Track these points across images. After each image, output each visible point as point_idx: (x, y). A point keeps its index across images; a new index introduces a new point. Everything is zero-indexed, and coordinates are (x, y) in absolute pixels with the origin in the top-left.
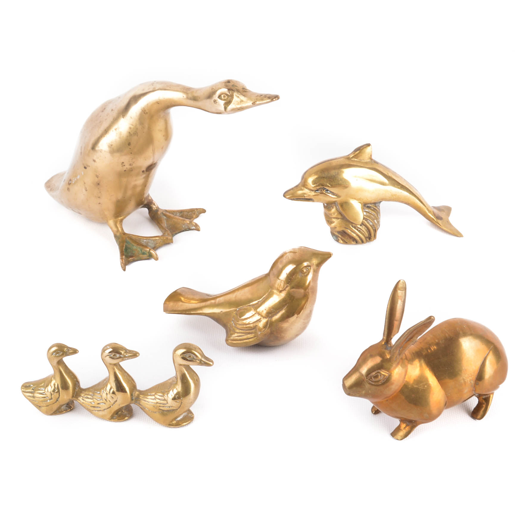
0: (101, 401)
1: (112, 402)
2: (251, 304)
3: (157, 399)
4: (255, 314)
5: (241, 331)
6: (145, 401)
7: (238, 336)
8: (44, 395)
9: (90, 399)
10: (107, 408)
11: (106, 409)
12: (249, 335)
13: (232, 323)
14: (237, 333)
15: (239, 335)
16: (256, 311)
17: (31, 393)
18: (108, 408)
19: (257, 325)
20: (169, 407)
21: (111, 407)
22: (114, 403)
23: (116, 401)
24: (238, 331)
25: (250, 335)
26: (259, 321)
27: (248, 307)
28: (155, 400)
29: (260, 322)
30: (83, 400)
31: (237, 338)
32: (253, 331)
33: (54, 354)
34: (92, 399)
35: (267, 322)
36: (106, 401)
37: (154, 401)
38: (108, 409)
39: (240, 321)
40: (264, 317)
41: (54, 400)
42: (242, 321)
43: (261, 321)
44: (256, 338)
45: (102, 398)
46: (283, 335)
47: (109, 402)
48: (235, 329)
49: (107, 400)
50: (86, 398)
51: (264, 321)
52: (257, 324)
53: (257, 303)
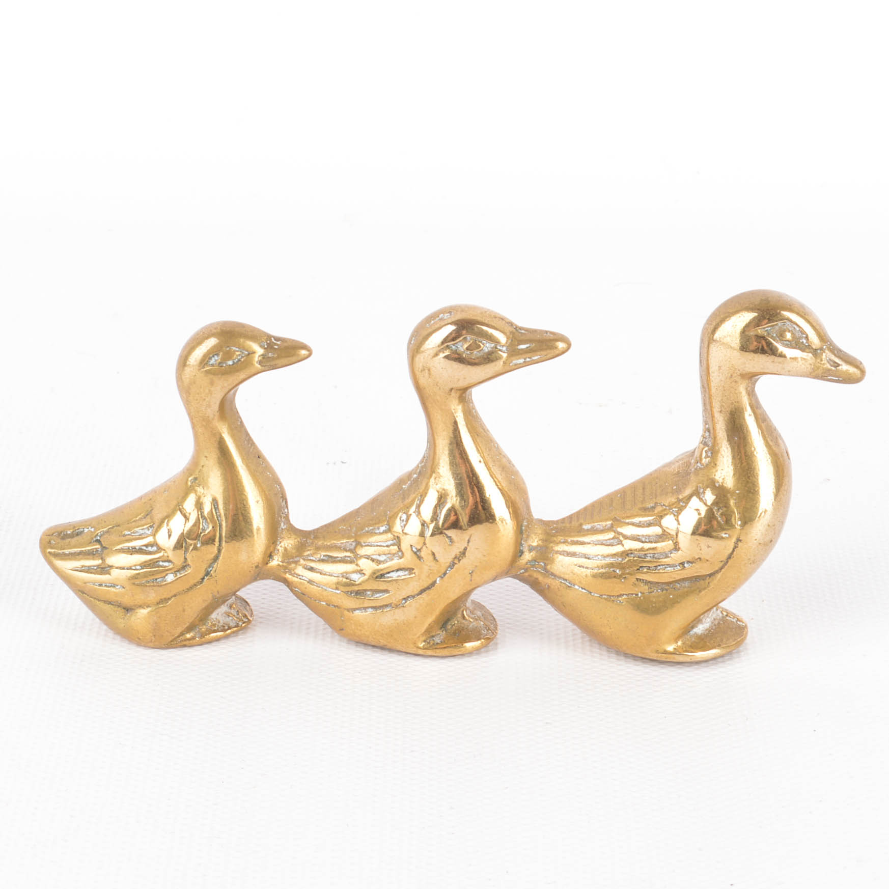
0: (396, 562)
1: (445, 558)
3: (625, 542)
6: (573, 555)
8: (150, 553)
9: (343, 561)
10: (416, 592)
11: (413, 597)
17: (91, 554)
18: (422, 592)
20: (682, 564)
21: (434, 584)
22: (452, 565)
23: (463, 553)
28: (620, 543)
30: (311, 569)
33: (212, 361)
34: (351, 562)
36: (420, 558)
37: (618, 549)
38: (424, 595)
41: (194, 572)
45: (400, 549)
47: (431, 558)
49: (423, 554)
50: (322, 561)
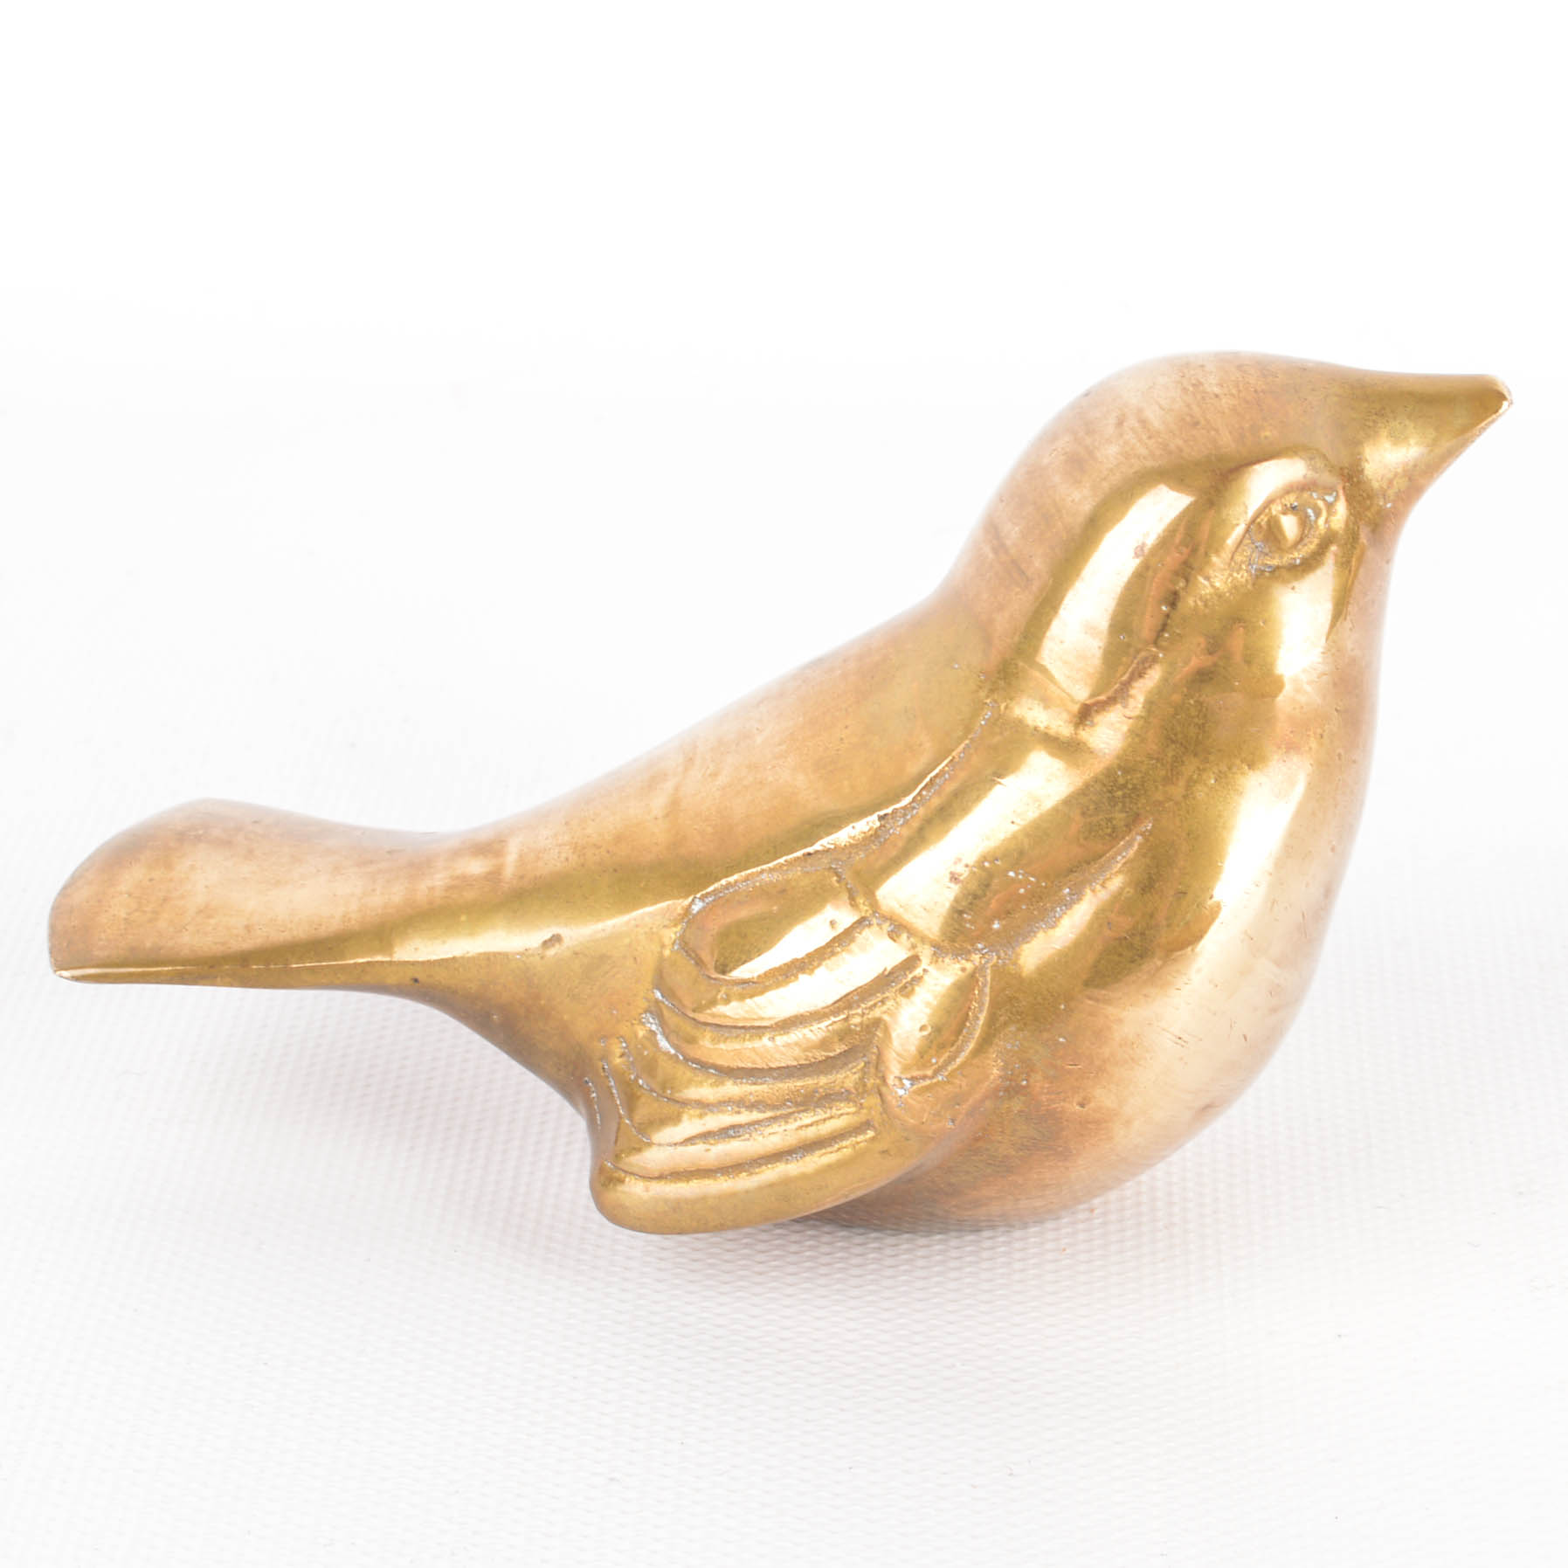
2: (817, 846)
4: (861, 923)
5: (731, 1089)
7: (706, 1136)
12: (807, 1118)
13: (653, 1033)
14: (704, 1107)
15: (714, 1122)
16: (874, 905)
19: (877, 1022)
24: (705, 1091)
25: (821, 1115)
26: (897, 980)
27: (797, 872)
29: (907, 991)
31: (697, 1150)
32: (847, 1078)
35: (965, 989)
39: (727, 1001)
40: (939, 951)
42: (742, 997)
43: (918, 979)
44: (870, 1134)
46: (1103, 1097)
48: (683, 1073)
51: (939, 979)
52: (877, 1013)
53: (874, 836)
